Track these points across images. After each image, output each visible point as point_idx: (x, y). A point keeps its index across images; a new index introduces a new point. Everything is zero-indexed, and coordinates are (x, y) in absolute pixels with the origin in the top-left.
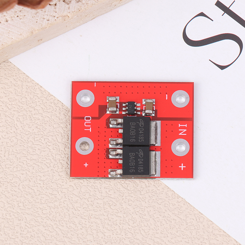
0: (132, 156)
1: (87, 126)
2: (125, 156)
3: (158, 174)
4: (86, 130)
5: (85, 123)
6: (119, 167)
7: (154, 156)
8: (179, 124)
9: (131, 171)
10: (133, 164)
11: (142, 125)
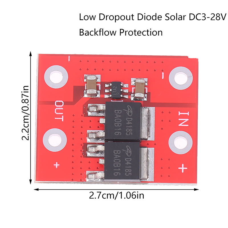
0: (117, 154)
1: (58, 113)
2: (108, 155)
3: (151, 178)
4: (57, 118)
5: (56, 110)
6: (100, 168)
7: (145, 154)
8: (179, 112)
9: (116, 174)
10: (119, 165)
11: (130, 114)
